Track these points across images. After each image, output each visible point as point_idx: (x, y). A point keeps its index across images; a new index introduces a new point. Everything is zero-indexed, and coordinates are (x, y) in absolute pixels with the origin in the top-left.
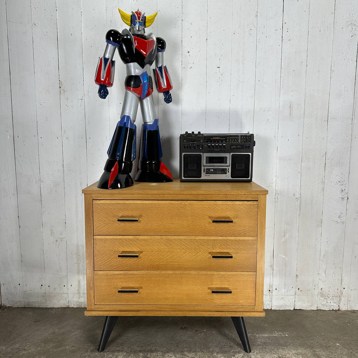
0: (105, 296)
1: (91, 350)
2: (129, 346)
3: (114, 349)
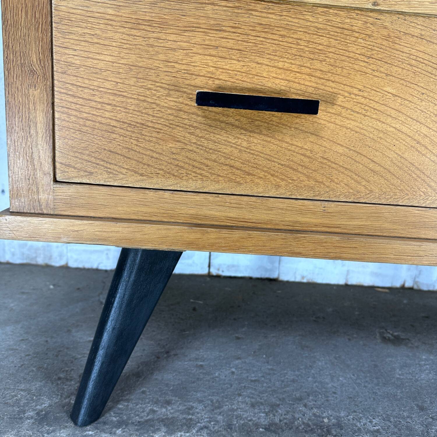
0: (114, 136)
1: (38, 414)
2: (215, 398)
3: (148, 415)
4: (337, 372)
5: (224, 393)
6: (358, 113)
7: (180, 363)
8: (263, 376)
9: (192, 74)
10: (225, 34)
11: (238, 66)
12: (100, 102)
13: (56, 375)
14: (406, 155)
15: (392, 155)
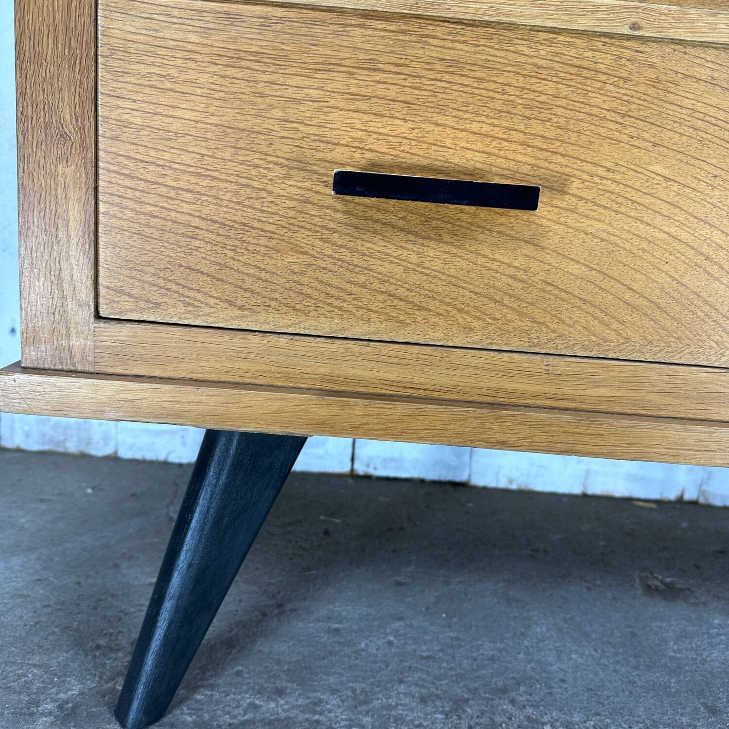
2: (359, 686)
4: (568, 645)
5: (374, 677)
6: (605, 208)
7: (300, 625)
8: (441, 650)
9: (327, 142)
10: (381, 77)
11: (404, 128)
12: (173, 188)
13: (93, 640)
14: (686, 280)
15: (663, 279)
